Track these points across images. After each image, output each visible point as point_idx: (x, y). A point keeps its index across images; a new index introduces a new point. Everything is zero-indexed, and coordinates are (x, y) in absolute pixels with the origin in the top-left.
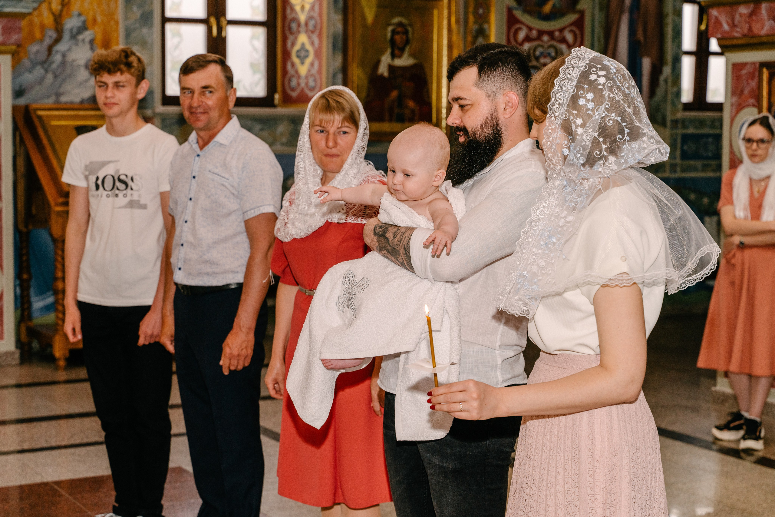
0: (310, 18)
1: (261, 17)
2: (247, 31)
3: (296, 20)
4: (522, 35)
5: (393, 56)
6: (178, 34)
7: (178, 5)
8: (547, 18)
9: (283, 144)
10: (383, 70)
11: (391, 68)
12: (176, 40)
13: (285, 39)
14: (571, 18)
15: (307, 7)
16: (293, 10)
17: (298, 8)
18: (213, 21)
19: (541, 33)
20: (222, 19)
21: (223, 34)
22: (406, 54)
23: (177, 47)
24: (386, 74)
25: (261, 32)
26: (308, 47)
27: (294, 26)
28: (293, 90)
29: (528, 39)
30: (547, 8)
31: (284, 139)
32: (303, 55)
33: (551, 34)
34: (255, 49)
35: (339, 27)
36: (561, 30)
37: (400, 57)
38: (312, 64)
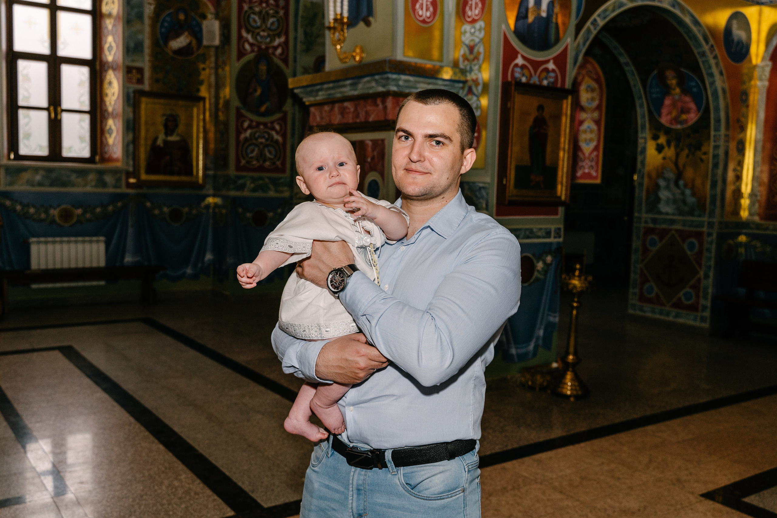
0: (114, 110)
1: (86, 107)
2: (77, 116)
3: (106, 110)
4: (246, 124)
5: (167, 134)
6: (28, 116)
7: (28, 98)
8: (263, 115)
9: (92, 186)
10: (160, 142)
11: (165, 142)
12: (26, 120)
13: (101, 122)
14: (278, 116)
15: (113, 103)
16: (105, 105)
17: (108, 103)
18: (52, 108)
19: (258, 124)
20: (59, 109)
21: (59, 117)
22: (175, 134)
23: (27, 124)
24: (162, 145)
25: (87, 118)
26: (114, 128)
27: (106, 114)
28: (106, 153)
29: (250, 127)
30: (263, 109)
31: (93, 183)
32: (110, 132)
33: (265, 125)
34: (82, 128)
35: (131, 115)
36: (272, 123)
37: (171, 135)
38: (115, 138)
